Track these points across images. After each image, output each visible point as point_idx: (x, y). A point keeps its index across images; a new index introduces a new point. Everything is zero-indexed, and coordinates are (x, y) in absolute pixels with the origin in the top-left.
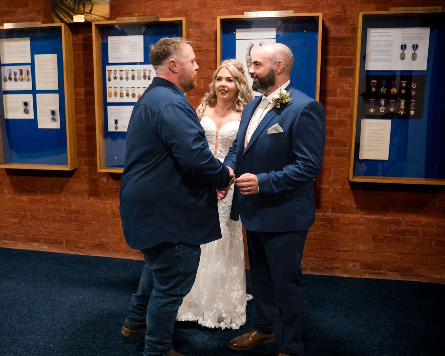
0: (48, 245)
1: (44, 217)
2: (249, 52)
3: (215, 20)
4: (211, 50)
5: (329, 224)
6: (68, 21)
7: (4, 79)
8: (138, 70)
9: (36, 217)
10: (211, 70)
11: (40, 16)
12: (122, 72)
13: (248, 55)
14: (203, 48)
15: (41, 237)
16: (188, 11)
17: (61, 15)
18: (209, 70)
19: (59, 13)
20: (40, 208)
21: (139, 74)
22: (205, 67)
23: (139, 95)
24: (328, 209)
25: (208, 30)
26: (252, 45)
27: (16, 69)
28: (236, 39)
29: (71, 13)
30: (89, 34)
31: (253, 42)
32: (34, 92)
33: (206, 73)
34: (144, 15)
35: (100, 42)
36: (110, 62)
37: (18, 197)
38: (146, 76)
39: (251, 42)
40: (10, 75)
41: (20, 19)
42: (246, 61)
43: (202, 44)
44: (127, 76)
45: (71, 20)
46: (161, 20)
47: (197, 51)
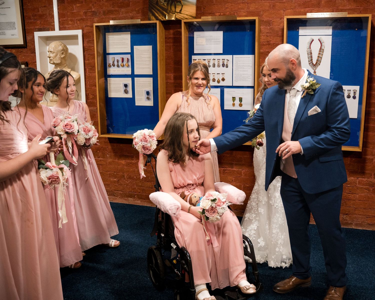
0: (141, 200)
1: (138, 177)
2: (309, 46)
3: (282, 20)
5: (372, 188)
6: (162, 19)
7: (109, 65)
8: (218, 59)
9: (132, 177)
11: (139, 15)
13: (308, 48)
14: (271, 42)
15: (135, 193)
16: (260, 11)
17: (157, 14)
19: (155, 12)
20: (135, 170)
21: (219, 63)
23: (219, 79)
24: (371, 175)
25: (277, 28)
26: (312, 40)
27: (119, 57)
28: (299, 35)
29: (164, 12)
30: (179, 30)
31: (313, 37)
32: (133, 76)
34: (224, 15)
35: (188, 36)
36: (195, 52)
37: (118, 161)
38: (224, 64)
39: (311, 37)
40: (113, 62)
41: (123, 16)
42: (307, 53)
43: (271, 39)
44: (209, 64)
45: (164, 18)
46: (238, 19)
47: (266, 45)
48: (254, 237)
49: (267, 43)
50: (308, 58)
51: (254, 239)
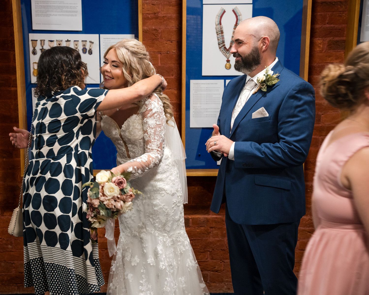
2: (219, 20)
4: (171, 17)
8: (75, 41)
10: (171, 43)
12: (53, 42)
13: (218, 24)
14: (160, 15)
18: (168, 42)
21: (76, 46)
22: (163, 39)
26: (223, 11)
28: (204, 3)
31: (224, 7)
33: (164, 47)
36: (34, 28)
38: (86, 49)
39: (222, 7)
42: (215, 32)
43: (159, 9)
47: (152, 18)
49: (153, 15)
50: (218, 40)
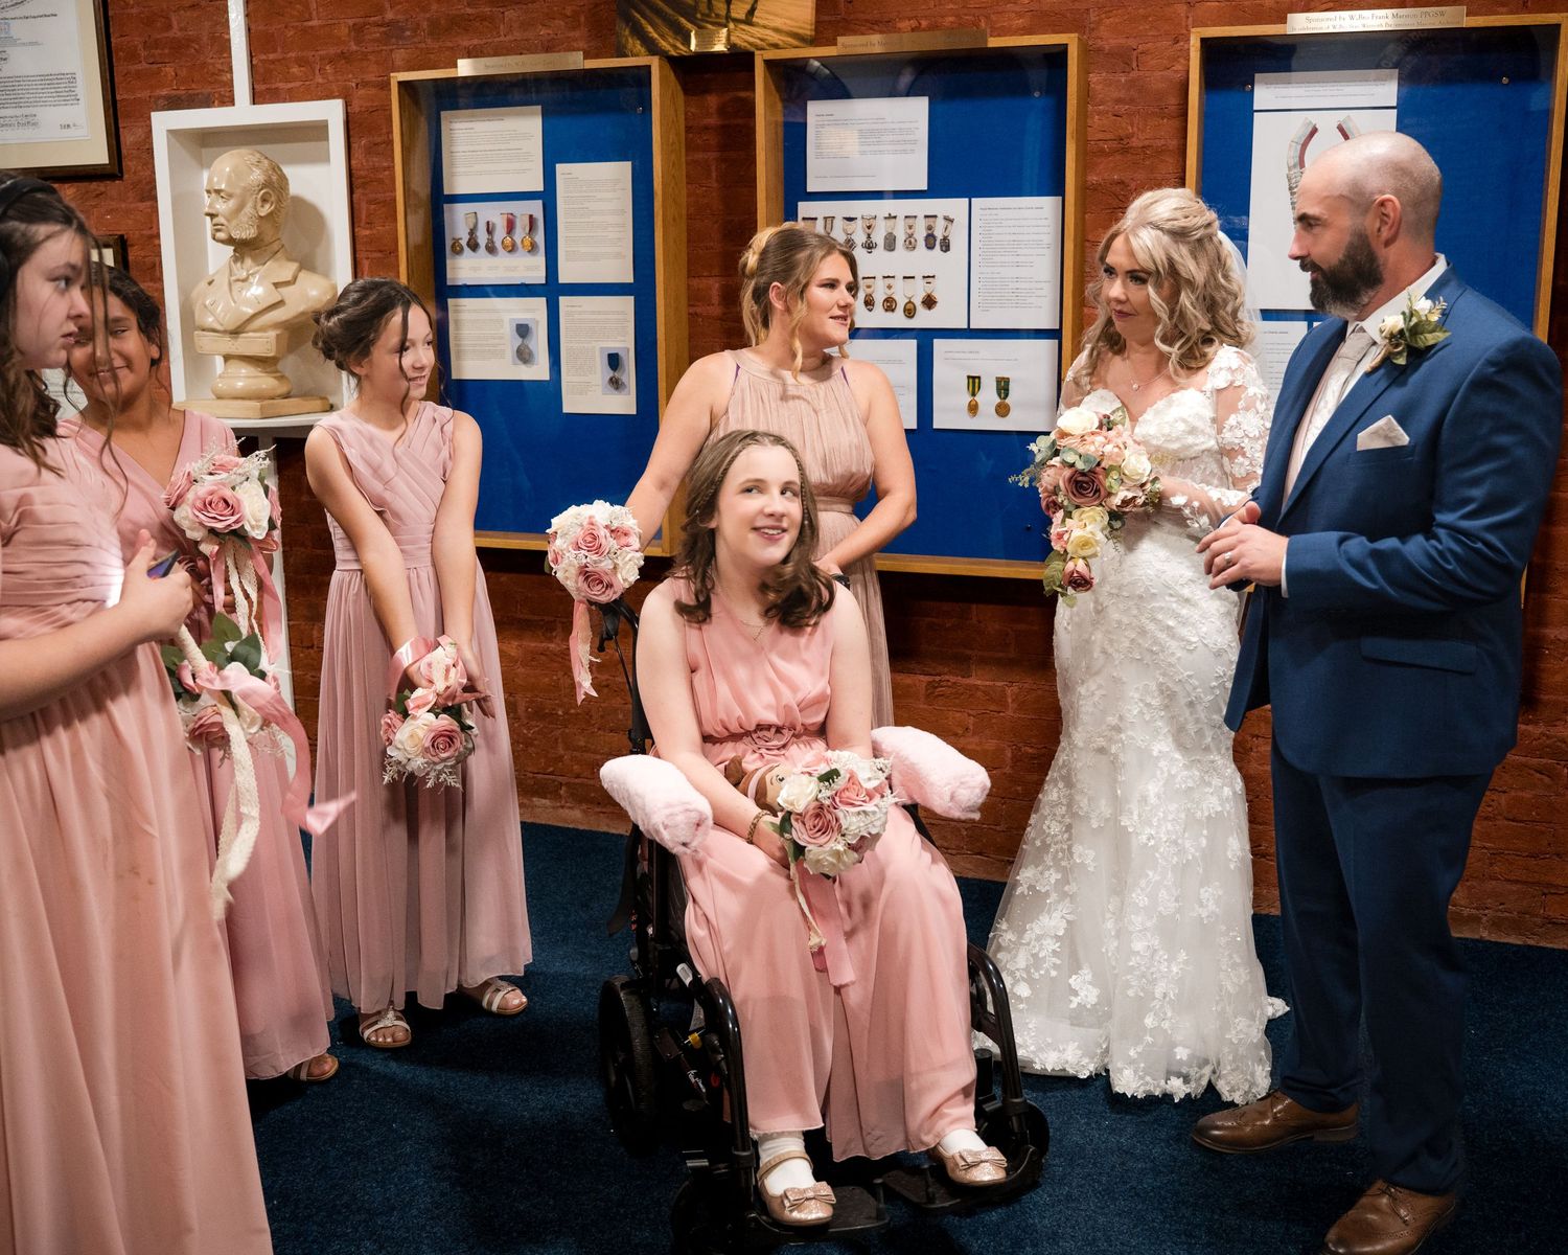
0: (584, 806)
1: (572, 711)
2: (1299, 154)
3: (1182, 44)
4: (1164, 148)
6: (671, 49)
7: (453, 246)
8: (906, 217)
9: (547, 711)
11: (577, 34)
12: (852, 222)
13: (1295, 166)
14: (1135, 142)
15: (560, 779)
16: (1088, 10)
17: (650, 29)
19: (643, 21)
20: (561, 681)
21: (910, 232)
23: (910, 302)
25: (1157, 79)
26: (1311, 129)
27: (493, 213)
28: (1255, 108)
29: (683, 20)
30: (743, 94)
31: (1315, 118)
32: (552, 290)
34: (933, 27)
35: (780, 119)
36: (810, 189)
38: (934, 238)
39: (1306, 118)
40: (472, 232)
41: (511, 42)
42: (1286, 188)
43: (1132, 127)
44: (869, 236)
45: (683, 44)
46: (994, 42)
47: (1113, 152)
48: (1055, 966)
49: (1114, 145)
51: (1054, 973)
